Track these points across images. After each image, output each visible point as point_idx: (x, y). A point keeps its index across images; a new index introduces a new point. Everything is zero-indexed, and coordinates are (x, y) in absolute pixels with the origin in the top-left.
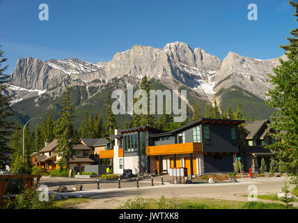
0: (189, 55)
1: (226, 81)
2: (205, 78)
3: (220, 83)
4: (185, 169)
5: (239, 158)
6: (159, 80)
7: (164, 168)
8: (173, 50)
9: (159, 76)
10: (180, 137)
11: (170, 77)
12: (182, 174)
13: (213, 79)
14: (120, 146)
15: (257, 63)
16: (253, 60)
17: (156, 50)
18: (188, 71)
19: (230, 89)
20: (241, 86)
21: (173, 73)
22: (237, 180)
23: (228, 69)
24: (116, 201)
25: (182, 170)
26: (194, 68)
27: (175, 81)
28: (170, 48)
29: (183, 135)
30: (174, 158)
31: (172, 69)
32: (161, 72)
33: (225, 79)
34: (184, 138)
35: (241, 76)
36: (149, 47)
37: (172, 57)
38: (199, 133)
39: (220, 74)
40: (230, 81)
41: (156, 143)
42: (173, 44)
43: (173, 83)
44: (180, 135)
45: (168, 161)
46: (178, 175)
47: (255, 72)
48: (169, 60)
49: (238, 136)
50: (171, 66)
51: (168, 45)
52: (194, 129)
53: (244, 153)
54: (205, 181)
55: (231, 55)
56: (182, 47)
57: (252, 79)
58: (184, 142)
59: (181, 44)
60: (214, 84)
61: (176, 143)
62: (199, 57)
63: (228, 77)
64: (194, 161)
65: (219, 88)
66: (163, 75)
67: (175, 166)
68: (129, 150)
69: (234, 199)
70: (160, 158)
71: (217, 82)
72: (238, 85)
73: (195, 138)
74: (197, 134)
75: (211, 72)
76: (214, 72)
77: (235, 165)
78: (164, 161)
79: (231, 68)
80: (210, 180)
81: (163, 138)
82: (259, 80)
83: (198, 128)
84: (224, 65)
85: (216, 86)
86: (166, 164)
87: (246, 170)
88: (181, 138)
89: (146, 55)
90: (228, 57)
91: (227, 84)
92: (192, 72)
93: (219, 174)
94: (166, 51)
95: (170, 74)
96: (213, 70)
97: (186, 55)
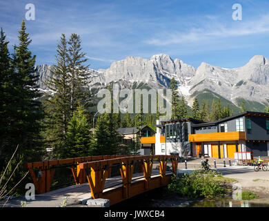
0: (170, 64)
2: (183, 83)
3: (194, 87)
6: (146, 84)
7: (206, 152)
8: (157, 60)
9: (147, 81)
11: (155, 81)
13: (189, 84)
15: (224, 71)
16: (221, 69)
17: (145, 60)
18: (169, 77)
19: (202, 91)
20: (211, 89)
21: (158, 79)
23: (201, 76)
26: (174, 75)
27: (159, 85)
29: (226, 125)
31: (157, 75)
32: (148, 77)
33: (199, 84)
34: (226, 128)
35: (211, 82)
36: (139, 58)
37: (157, 66)
38: (242, 123)
39: (195, 80)
40: (202, 85)
41: (196, 131)
42: (158, 56)
43: (157, 86)
44: (222, 125)
46: (244, 158)
47: (222, 78)
48: (155, 68)
50: (156, 73)
51: (154, 56)
52: (237, 120)
55: (203, 63)
56: (165, 58)
57: (220, 84)
58: (226, 131)
59: (165, 55)
60: (189, 87)
61: (218, 132)
62: (177, 65)
63: (201, 82)
65: (194, 90)
66: (150, 80)
68: (171, 137)
71: (192, 86)
72: (209, 88)
73: (238, 128)
74: (240, 125)
75: (187, 78)
78: (205, 146)
79: (203, 75)
81: (205, 127)
82: (225, 85)
84: (197, 72)
85: (192, 89)
86: (208, 149)
88: (223, 127)
89: (137, 64)
90: (201, 66)
91: (200, 88)
94: (152, 61)
95: (155, 79)
96: (189, 77)
97: (168, 64)
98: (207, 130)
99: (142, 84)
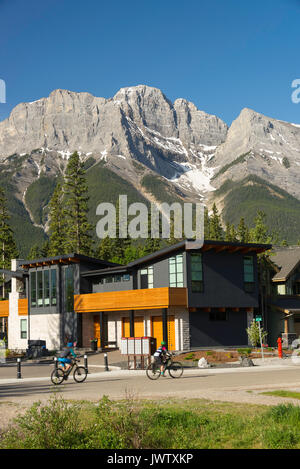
0: (164, 113)
1: (236, 166)
2: (195, 160)
3: (223, 170)
4: (153, 341)
5: (259, 320)
6: (103, 162)
7: (111, 338)
8: (132, 102)
9: (104, 154)
10: (142, 276)
11: (125, 154)
12: (147, 351)
13: (211, 163)
14: (22, 294)
15: (296, 132)
16: (289, 126)
17: (98, 101)
18: (160, 144)
19: (242, 182)
20: (264, 177)
21: (132, 147)
22: (255, 361)
23: (240, 143)
24: (10, 404)
25: (146, 342)
26: (175, 139)
27: (134, 164)
28: (127, 98)
29: (150, 272)
30: (131, 317)
31: (129, 139)
32: (108, 145)
33: (235, 162)
34: (151, 279)
35: (266, 157)
36: (85, 95)
37: (131, 116)
38: (180, 268)
39: (225, 152)
40: (243, 166)
41: (94, 287)
42: (132, 90)
43: (132, 168)
44: (144, 272)
45: (119, 323)
46: (138, 352)
47: (293, 149)
48: (124, 122)
49: (257, 275)
50: (128, 133)
51: (123, 91)
52: (171, 261)
53: (269, 309)
54: (191, 363)
55: (246, 114)
56: (151, 95)
57: (286, 163)
58: (151, 286)
59: (149, 90)
60: (212, 171)
61: (135, 287)
62: (183, 118)
63: (241, 159)
64: (170, 323)
65: (222, 179)
66: (111, 152)
67: (132, 334)
68: (40, 302)
69: (247, 399)
70: (102, 318)
71: (219, 167)
72: (260, 174)
73: (172, 279)
74: (176, 271)
75: (207, 148)
76: (213, 148)
77: (250, 331)
78: (111, 325)
79: (246, 141)
80: (202, 361)
81: (109, 277)
82: (298, 164)
83: (180, 259)
84: (232, 134)
85: (216, 176)
86: (114, 329)
87: (272, 341)
88: (145, 278)
89: (78, 111)
90: (240, 119)
91: (239, 173)
92: (169, 147)
93: (220, 350)
94: (119, 103)
95: (125, 150)
96: (210, 144)
97: (158, 112)
98: (114, 284)
99: (91, 160)
